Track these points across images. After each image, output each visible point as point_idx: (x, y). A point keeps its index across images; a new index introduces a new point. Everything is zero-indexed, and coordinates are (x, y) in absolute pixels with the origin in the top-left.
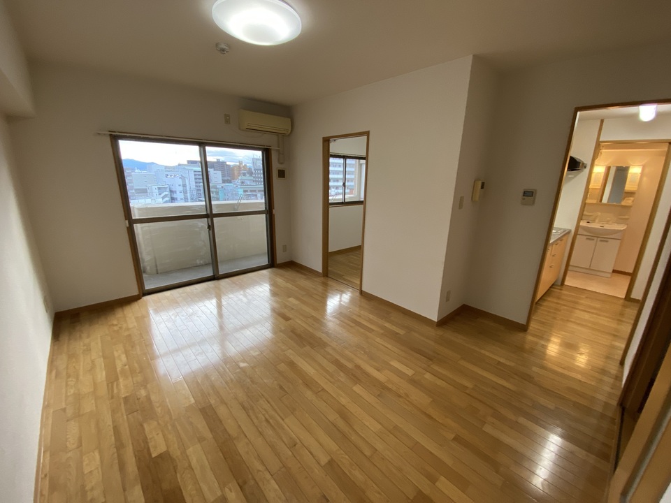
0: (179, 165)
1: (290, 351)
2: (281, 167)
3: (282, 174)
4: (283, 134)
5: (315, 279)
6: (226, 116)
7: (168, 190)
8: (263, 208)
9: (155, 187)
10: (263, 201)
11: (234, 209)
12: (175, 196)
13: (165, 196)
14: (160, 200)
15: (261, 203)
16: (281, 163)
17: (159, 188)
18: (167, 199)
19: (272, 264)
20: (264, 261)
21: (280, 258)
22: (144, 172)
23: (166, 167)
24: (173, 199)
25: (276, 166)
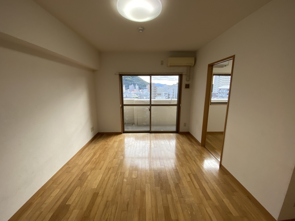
0: (174, 85)
1: (149, 185)
2: (187, 83)
3: (187, 86)
4: (190, 66)
5: (195, 146)
6: (162, 61)
7: (168, 94)
8: (176, 103)
9: (164, 93)
10: (177, 100)
11: (170, 103)
12: (169, 96)
13: (167, 96)
14: (164, 98)
15: (175, 101)
16: (188, 81)
17: (165, 93)
18: (167, 97)
19: (177, 132)
20: (174, 129)
21: (182, 129)
22: (162, 88)
23: (169, 86)
24: (169, 98)
25: (184, 82)
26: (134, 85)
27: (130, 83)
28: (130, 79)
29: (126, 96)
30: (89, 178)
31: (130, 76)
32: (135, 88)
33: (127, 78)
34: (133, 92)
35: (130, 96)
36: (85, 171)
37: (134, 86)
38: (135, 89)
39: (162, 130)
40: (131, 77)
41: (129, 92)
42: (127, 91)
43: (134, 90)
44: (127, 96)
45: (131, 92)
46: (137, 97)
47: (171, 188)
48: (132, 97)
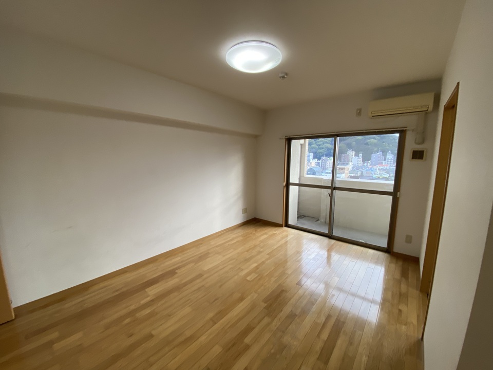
2: (419, 147)
4: (425, 112)
15: (389, 184)
16: (419, 144)
21: (398, 247)
26: (384, 152)
27: (376, 149)
28: (375, 141)
29: (362, 173)
30: (208, 259)
31: (375, 136)
32: (385, 160)
33: (369, 141)
34: (378, 167)
35: (371, 175)
36: (209, 251)
37: (383, 155)
38: (384, 162)
39: (361, 241)
40: (379, 138)
41: (371, 167)
42: (365, 164)
43: (382, 163)
44: (365, 174)
45: (375, 167)
46: (387, 176)
47: (281, 314)
48: (374, 176)
